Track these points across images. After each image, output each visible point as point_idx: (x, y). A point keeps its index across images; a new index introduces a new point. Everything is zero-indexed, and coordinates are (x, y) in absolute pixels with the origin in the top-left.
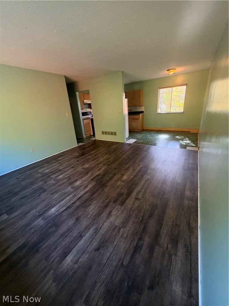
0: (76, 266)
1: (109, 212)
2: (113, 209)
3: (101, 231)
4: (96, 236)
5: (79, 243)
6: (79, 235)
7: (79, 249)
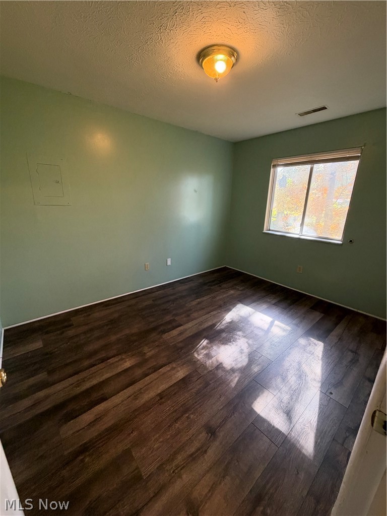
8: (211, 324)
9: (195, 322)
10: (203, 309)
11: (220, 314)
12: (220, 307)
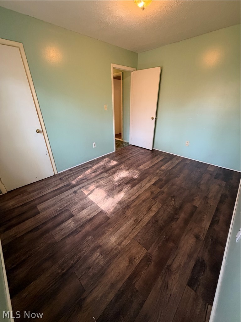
8: (134, 188)
9: (145, 188)
10: (144, 201)
11: (128, 197)
12: (128, 207)
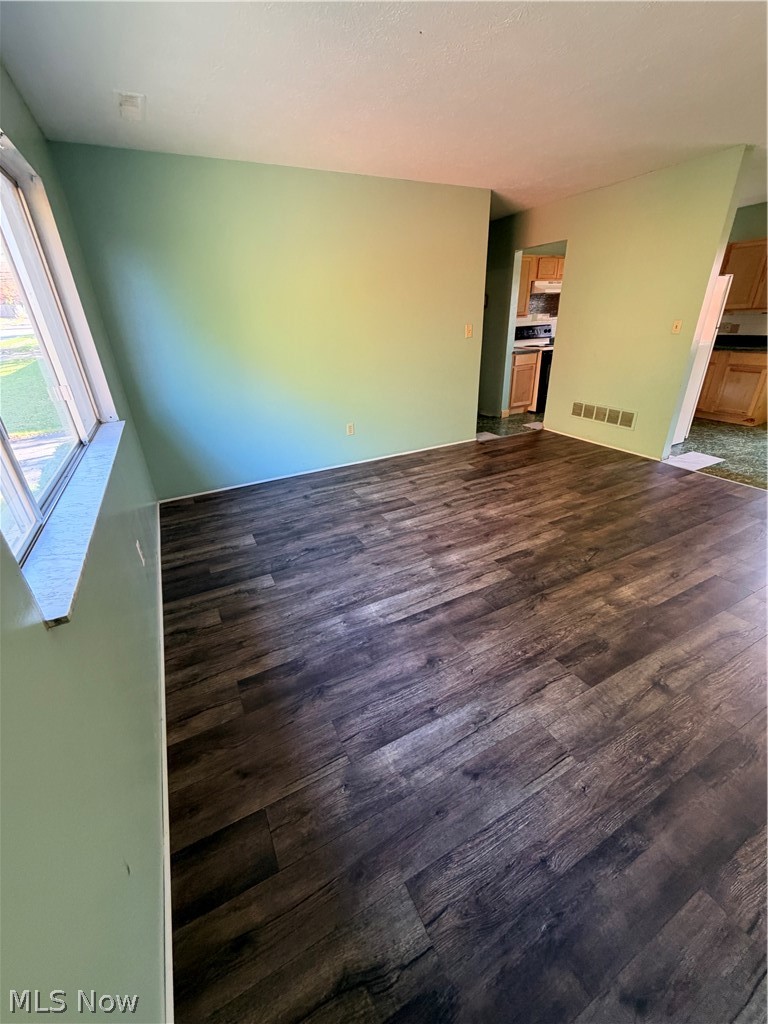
0: (404, 782)
1: (537, 683)
2: (551, 679)
3: (494, 728)
4: (477, 737)
5: (423, 728)
6: (429, 706)
7: (421, 743)
